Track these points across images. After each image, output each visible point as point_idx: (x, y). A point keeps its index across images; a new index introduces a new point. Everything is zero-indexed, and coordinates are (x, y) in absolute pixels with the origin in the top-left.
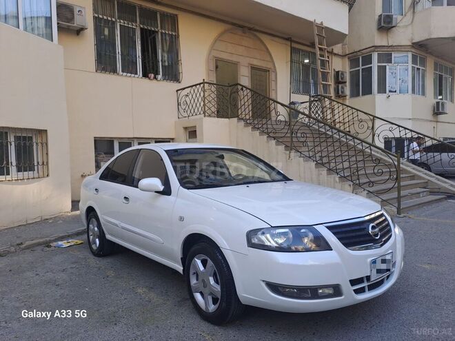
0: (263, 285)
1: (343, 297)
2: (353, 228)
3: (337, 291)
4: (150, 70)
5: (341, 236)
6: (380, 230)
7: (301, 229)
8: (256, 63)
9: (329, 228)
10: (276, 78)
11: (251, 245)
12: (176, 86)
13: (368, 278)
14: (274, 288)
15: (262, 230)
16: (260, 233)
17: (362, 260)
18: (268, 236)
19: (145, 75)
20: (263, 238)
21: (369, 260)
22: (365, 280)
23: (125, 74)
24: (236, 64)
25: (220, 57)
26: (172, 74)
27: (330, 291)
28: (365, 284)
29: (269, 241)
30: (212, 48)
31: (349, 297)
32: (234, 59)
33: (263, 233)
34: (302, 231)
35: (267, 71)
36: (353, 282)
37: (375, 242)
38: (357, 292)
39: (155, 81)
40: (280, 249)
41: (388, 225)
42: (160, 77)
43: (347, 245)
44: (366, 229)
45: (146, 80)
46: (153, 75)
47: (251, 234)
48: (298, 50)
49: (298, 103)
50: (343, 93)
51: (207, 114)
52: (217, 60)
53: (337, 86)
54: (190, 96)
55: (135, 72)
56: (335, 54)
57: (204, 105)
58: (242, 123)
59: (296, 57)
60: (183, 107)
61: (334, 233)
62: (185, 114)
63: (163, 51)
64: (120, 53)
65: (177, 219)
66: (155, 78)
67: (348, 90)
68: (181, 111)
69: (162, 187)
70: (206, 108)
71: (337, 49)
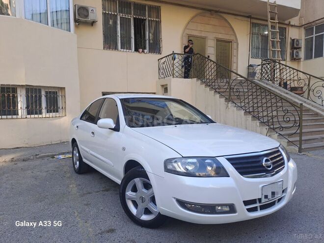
0: (174, 201)
1: (237, 214)
2: (250, 160)
3: (232, 209)
4: (139, 46)
5: (237, 166)
6: (273, 163)
7: (206, 160)
8: (220, 36)
9: (228, 159)
10: (238, 48)
11: (167, 170)
12: (158, 56)
13: (260, 200)
14: (182, 204)
15: (176, 160)
16: (173, 161)
17: (255, 186)
19: (136, 50)
20: (175, 165)
21: (261, 186)
22: (258, 202)
23: (122, 50)
24: (204, 38)
25: (192, 34)
26: (155, 47)
27: (227, 209)
28: (258, 205)
30: (186, 28)
31: (243, 214)
32: (203, 35)
33: (176, 162)
34: (206, 161)
35: (230, 42)
36: (246, 203)
37: (268, 172)
38: (249, 210)
39: (143, 54)
40: (188, 174)
41: (283, 159)
42: (146, 51)
43: (242, 173)
44: (261, 161)
45: (137, 54)
46: (141, 50)
47: (167, 162)
48: (258, 25)
49: (255, 65)
50: (297, 56)
51: (175, 76)
52: (189, 36)
53: (293, 52)
54: (166, 63)
55: (130, 48)
56: (292, 26)
57: (173, 69)
58: (199, 82)
59: (256, 30)
60: (162, 71)
61: (232, 164)
62: (162, 76)
63: (149, 32)
64: (120, 36)
65: (121, 149)
66: (143, 52)
67: (302, 54)
68: (161, 74)
69: (113, 126)
70: (175, 72)
71: (295, 21)
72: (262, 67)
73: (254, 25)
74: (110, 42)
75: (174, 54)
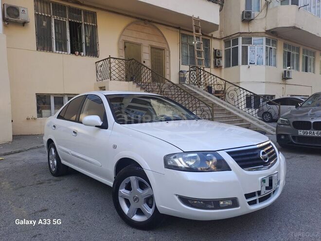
0: (177, 198)
1: (239, 208)
2: (247, 154)
3: (235, 203)
4: (76, 49)
5: (238, 159)
6: (269, 155)
8: (154, 44)
9: (229, 153)
10: (170, 55)
11: (167, 166)
12: (96, 59)
13: (259, 193)
14: (185, 200)
16: (172, 157)
17: (255, 178)
18: (181, 159)
19: (73, 52)
21: (260, 178)
22: (257, 194)
23: (57, 52)
24: (139, 45)
25: (128, 40)
26: (93, 51)
27: (229, 203)
28: (257, 197)
29: (181, 163)
30: (122, 35)
31: (245, 208)
32: (138, 41)
33: (175, 157)
34: (208, 155)
35: (163, 49)
36: (248, 196)
37: (265, 164)
38: (250, 203)
39: (79, 57)
40: (190, 169)
41: (274, 152)
42: (82, 54)
43: (243, 167)
44: (258, 154)
45: (73, 56)
46: (77, 53)
47: (166, 158)
48: (187, 36)
49: (185, 71)
50: (219, 64)
51: (112, 79)
52: (125, 42)
53: (216, 60)
54: (103, 67)
55: (66, 51)
56: (214, 38)
57: (111, 73)
58: (135, 85)
59: (185, 40)
60: (99, 74)
61: (233, 157)
62: (100, 79)
63: (86, 36)
64: (54, 38)
65: (112, 147)
66: (80, 54)
67: (223, 62)
68: (98, 76)
69: (100, 123)
70: (112, 75)
71: (216, 34)
72: (190, 73)
73: (183, 35)
74: (43, 43)
75: (110, 58)
